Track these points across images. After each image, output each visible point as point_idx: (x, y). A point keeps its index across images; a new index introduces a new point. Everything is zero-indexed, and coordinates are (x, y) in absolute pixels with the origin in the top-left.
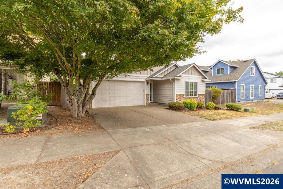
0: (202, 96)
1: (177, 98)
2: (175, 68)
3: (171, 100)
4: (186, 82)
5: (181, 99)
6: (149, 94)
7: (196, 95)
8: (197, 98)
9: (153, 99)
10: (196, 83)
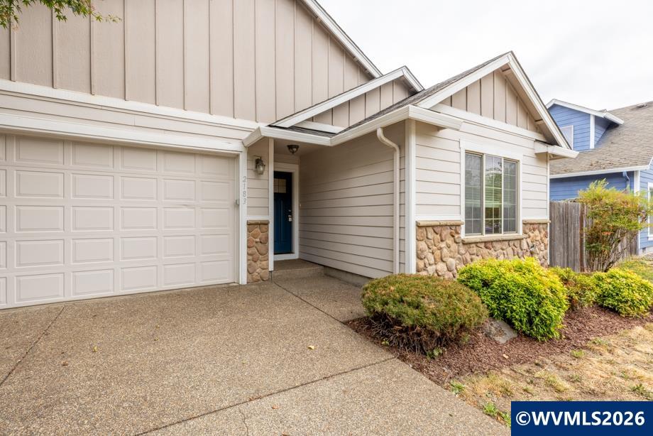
0: (537, 232)
1: (423, 245)
2: (399, 95)
3: (386, 255)
4: (469, 154)
5: (445, 250)
6: (266, 224)
7: (511, 227)
8: (520, 240)
9: (301, 245)
10: (513, 164)
